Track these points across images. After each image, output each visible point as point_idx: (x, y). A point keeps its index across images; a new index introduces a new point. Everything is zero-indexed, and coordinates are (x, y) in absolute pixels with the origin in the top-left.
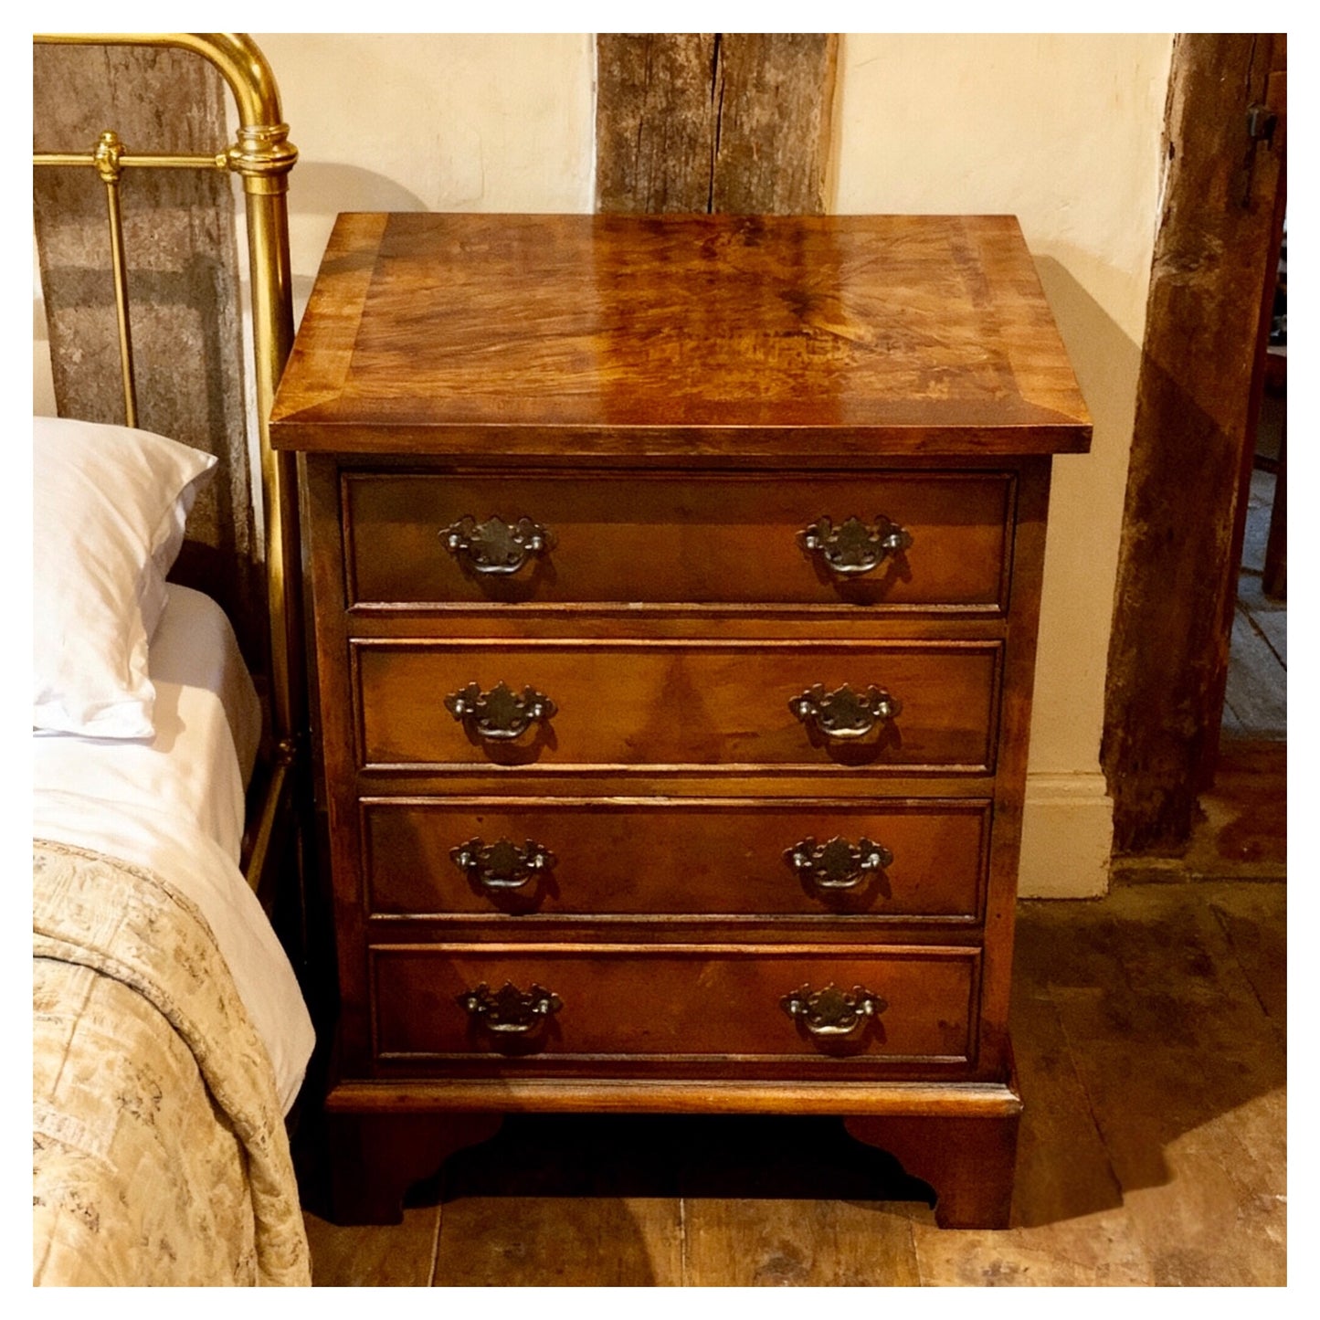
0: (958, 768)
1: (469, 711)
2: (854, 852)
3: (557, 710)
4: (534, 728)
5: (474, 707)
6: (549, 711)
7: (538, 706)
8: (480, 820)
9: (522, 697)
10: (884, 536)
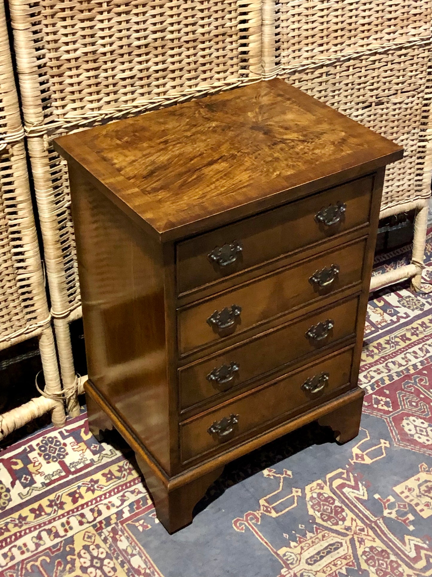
2: (325, 325)
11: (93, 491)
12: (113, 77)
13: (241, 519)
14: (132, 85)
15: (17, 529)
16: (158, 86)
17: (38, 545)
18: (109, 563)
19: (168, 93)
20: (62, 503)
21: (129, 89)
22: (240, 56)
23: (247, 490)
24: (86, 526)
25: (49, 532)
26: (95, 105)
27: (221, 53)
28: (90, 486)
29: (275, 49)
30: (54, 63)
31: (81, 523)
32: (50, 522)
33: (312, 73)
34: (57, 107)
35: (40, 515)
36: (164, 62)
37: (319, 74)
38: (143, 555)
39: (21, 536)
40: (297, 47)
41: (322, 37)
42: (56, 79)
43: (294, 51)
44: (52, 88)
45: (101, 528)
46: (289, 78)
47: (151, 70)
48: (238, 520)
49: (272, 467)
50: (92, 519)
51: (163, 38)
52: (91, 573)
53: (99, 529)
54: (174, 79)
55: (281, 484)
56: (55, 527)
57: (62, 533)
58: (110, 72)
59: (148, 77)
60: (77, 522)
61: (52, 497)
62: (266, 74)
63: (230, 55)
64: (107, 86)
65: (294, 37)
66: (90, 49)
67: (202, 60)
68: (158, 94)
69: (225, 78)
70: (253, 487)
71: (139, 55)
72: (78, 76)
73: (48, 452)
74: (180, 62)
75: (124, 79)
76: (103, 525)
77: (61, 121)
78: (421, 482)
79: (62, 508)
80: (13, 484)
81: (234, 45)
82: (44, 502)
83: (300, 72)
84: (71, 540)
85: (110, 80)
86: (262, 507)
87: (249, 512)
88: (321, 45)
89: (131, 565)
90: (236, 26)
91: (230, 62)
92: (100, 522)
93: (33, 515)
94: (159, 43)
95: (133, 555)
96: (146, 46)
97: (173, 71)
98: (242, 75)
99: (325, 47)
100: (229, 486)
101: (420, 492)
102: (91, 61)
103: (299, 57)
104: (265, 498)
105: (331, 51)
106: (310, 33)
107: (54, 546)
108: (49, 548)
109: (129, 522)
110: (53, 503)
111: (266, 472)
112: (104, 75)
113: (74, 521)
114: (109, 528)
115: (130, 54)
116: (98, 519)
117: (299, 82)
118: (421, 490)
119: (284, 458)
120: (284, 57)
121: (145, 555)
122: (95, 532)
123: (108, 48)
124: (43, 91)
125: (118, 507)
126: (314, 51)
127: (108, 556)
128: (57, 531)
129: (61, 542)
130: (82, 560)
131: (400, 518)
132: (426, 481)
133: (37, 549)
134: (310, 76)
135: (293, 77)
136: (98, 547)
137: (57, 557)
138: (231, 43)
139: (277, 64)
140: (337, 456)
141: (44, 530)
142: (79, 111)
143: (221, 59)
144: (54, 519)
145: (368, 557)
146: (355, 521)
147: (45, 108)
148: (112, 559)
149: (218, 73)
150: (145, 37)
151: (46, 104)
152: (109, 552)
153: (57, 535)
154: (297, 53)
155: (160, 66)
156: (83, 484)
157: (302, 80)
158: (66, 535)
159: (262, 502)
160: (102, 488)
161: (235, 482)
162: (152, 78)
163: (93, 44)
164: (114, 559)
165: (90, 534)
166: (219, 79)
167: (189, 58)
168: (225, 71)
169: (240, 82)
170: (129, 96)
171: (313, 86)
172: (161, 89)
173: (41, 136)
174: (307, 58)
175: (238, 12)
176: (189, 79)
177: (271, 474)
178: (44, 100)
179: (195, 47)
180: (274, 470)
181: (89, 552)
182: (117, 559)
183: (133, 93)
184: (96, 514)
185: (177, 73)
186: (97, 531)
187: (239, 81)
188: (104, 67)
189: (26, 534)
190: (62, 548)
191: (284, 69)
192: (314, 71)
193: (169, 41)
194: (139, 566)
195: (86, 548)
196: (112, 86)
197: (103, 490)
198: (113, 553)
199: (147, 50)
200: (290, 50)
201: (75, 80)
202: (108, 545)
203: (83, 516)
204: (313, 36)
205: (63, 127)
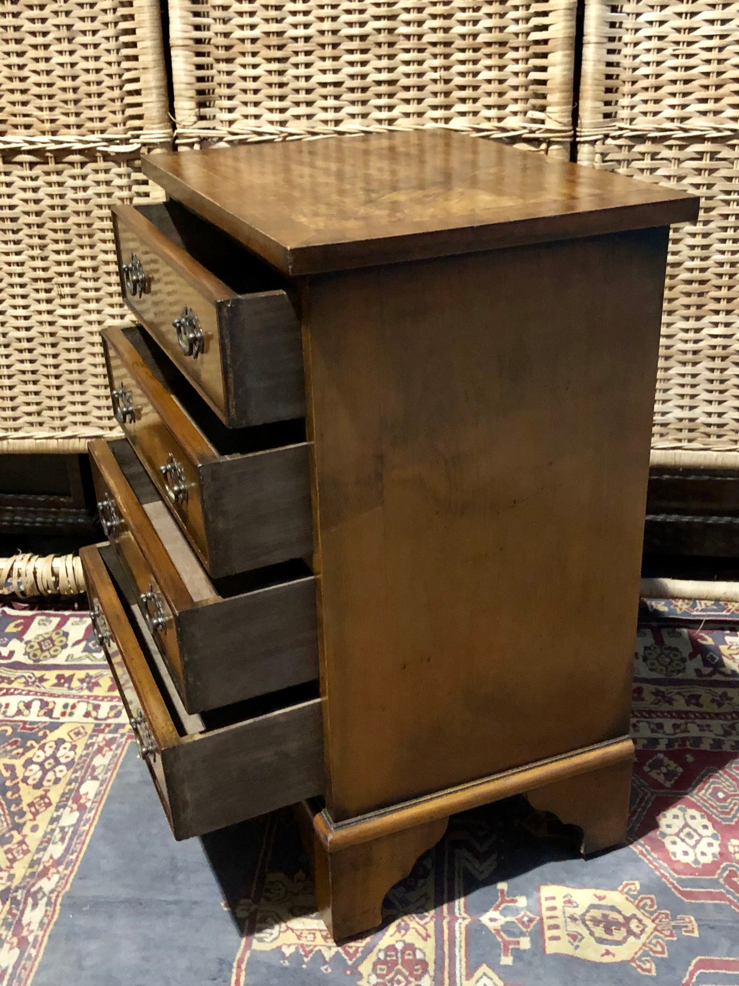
12: (308, 78)
14: (337, 97)
15: (22, 687)
16: (379, 108)
17: (19, 712)
18: (61, 771)
19: (396, 123)
20: (97, 684)
21: (331, 102)
22: (531, 87)
24: (90, 720)
25: (44, 704)
26: (277, 116)
27: (494, 74)
29: (603, 89)
30: (221, 41)
31: (87, 714)
32: (59, 696)
33: (682, 148)
34: (221, 109)
35: (62, 685)
36: (391, 70)
37: (698, 153)
38: (105, 785)
39: (12, 694)
40: (651, 95)
41: (706, 87)
42: (223, 66)
43: (645, 102)
44: (218, 79)
45: (102, 731)
46: (631, 147)
47: (369, 79)
50: (105, 716)
51: (391, 31)
52: (31, 770)
53: (98, 730)
54: (407, 101)
56: (54, 703)
57: (57, 713)
58: (302, 71)
59: (364, 90)
60: (85, 711)
61: (92, 672)
62: (583, 130)
63: (513, 81)
64: (297, 91)
65: (647, 76)
66: (274, 27)
67: (459, 81)
68: (380, 121)
69: (500, 119)
71: (351, 52)
72: (255, 66)
74: (420, 75)
75: (324, 85)
76: (107, 730)
77: (223, 130)
78: (603, 902)
79: (90, 689)
80: (77, 643)
81: (520, 67)
82: (81, 674)
83: (654, 140)
84: (54, 726)
85: (302, 84)
88: (704, 101)
89: (79, 787)
90: (528, 34)
91: (513, 94)
92: (108, 725)
93: (56, 681)
94: (383, 37)
95: (95, 778)
96: (363, 38)
97: (407, 88)
98: (534, 121)
99: (710, 106)
101: (584, 915)
102: (274, 46)
103: (655, 114)
105: (723, 115)
106: (681, 74)
107: (32, 723)
108: (25, 723)
110: (88, 680)
112: (292, 72)
113: (82, 708)
114: (110, 736)
115: (335, 46)
116: (109, 721)
117: (652, 159)
118: (588, 914)
120: (623, 107)
121: (106, 787)
122: (89, 731)
123: (301, 32)
124: (200, 79)
126: (688, 109)
127: (69, 765)
128: (54, 708)
129: (45, 722)
130: (40, 753)
131: (502, 934)
132: (613, 908)
133: (13, 716)
134: (674, 153)
135: (640, 148)
136: (74, 748)
137: (22, 735)
138: (516, 61)
139: (607, 116)
141: (41, 700)
142: (252, 122)
143: (494, 87)
144: (66, 696)
145: (388, 959)
146: (427, 899)
147: (201, 105)
148: (68, 770)
149: (489, 107)
150: (362, 24)
151: (203, 99)
152: (76, 760)
153: (49, 713)
154: (651, 107)
155: (384, 76)
157: (659, 157)
158: (58, 718)
162: (369, 93)
163: (279, 21)
164: (72, 770)
165: (82, 731)
166: (489, 119)
167: (436, 71)
168: (502, 107)
169: (526, 131)
170: (331, 115)
171: (681, 173)
172: (385, 115)
173: (191, 145)
174: (672, 120)
175: (532, 10)
176: (435, 107)
178: (200, 92)
179: (447, 56)
181: (57, 749)
182: (75, 771)
183: (337, 109)
184: (112, 714)
185: (412, 94)
186: (94, 731)
187: (524, 128)
188: (294, 60)
189: (20, 694)
190: (37, 730)
191: (621, 129)
192: (686, 146)
193: (402, 38)
194: (87, 794)
195: (60, 742)
196: (304, 92)
198: (78, 764)
199: (363, 45)
200: (636, 98)
201: (250, 72)
202: (85, 752)
203: (96, 708)
204: (687, 82)
205: (225, 139)
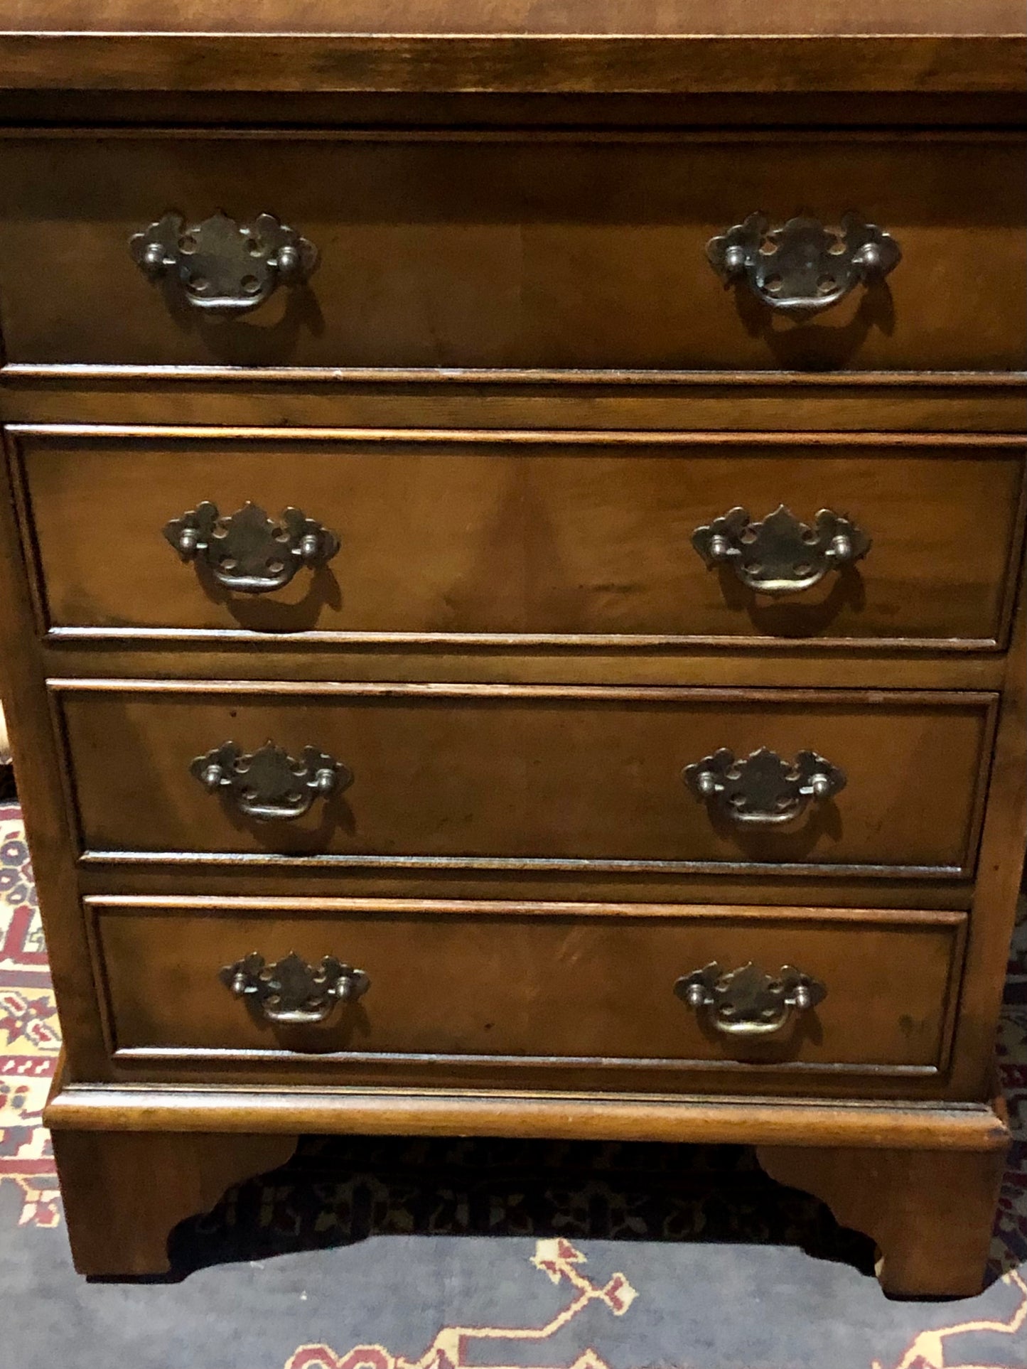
0: (954, 642)
1: (201, 546)
2: (789, 771)
3: (339, 545)
4: (305, 575)
5: (209, 540)
6: (326, 547)
7: (309, 538)
8: (234, 715)
9: (283, 524)
10: (855, 248)
11: (14, 1035)
13: (332, 1355)
23: (438, 1275)
28: (20, 1014)
48: (320, 1354)
49: (581, 1242)
55: (565, 1317)
70: (468, 1274)
73: (19, 868)
86: (432, 1355)
87: (377, 1347)
100: (392, 1229)
104: (469, 1332)
109: (19, 1177)
111: (547, 1249)
119: (655, 1234)
125: (25, 1115)
140: (841, 1330)
156: (9, 1000)
159: (448, 1340)
160: (44, 1038)
161: (420, 1228)
177: (561, 1263)
180: (581, 1259)
197: (43, 1044)
